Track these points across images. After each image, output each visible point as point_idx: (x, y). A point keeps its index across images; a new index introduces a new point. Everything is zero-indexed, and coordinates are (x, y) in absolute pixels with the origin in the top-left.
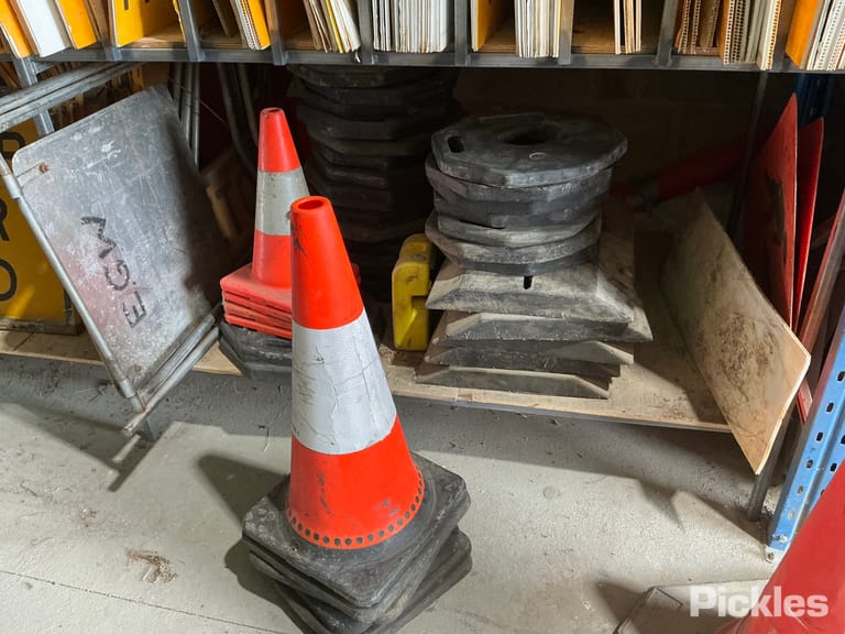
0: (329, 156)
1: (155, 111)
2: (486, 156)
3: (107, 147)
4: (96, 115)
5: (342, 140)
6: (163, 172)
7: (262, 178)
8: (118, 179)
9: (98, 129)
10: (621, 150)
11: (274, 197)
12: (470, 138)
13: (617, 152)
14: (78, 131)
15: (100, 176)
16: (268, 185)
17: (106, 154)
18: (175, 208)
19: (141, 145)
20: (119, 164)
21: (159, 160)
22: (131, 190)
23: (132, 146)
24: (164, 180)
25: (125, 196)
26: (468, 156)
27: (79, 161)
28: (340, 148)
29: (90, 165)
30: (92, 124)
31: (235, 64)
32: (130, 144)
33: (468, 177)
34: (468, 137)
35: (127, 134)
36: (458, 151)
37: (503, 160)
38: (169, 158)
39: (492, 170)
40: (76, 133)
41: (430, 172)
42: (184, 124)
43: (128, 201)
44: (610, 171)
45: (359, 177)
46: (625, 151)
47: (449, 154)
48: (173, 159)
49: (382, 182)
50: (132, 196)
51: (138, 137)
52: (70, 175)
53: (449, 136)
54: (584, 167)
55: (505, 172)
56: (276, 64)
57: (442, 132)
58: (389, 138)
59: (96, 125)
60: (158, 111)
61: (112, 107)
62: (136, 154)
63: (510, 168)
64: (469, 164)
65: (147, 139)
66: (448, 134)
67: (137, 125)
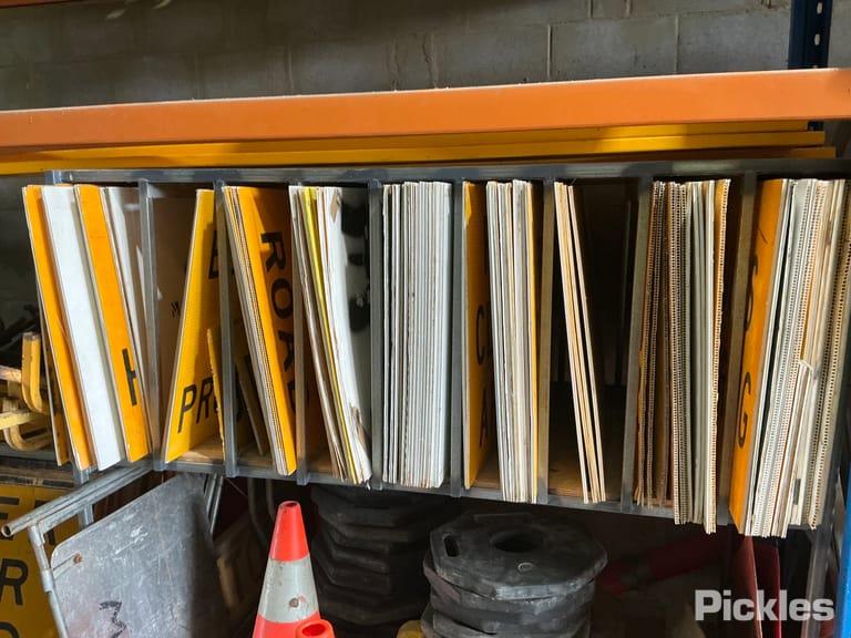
0: (336, 538)
1: (184, 492)
2: (478, 564)
3: (136, 532)
4: (133, 503)
5: (351, 525)
6: (181, 549)
7: (271, 565)
8: (140, 561)
9: (132, 516)
10: (602, 564)
11: (280, 584)
12: (466, 540)
13: (598, 567)
14: (114, 520)
15: (124, 561)
16: (276, 572)
17: (134, 539)
18: (186, 584)
19: (166, 526)
20: (143, 547)
21: (179, 539)
22: (150, 571)
23: (159, 530)
24: (181, 557)
25: (143, 577)
26: (463, 561)
27: (110, 547)
28: (347, 532)
29: (117, 552)
30: (126, 513)
31: (264, 480)
32: (157, 527)
33: (462, 584)
34: (463, 538)
35: (156, 517)
36: (454, 556)
37: (495, 569)
38: (189, 535)
39: (484, 581)
40: (110, 523)
41: (427, 571)
42: (207, 498)
43: (144, 583)
44: (592, 584)
45: (363, 560)
46: (605, 565)
47: (445, 558)
48: (193, 536)
49: (383, 567)
50: (150, 576)
51: (164, 519)
52: (100, 563)
53: (446, 535)
54: (567, 583)
55: (495, 585)
56: (299, 483)
57: (440, 530)
58: (391, 525)
59: (130, 513)
60: (188, 492)
61: (148, 494)
62: (160, 535)
63: (499, 580)
64: (462, 572)
65: (172, 520)
66: (445, 532)
67: (166, 507)
